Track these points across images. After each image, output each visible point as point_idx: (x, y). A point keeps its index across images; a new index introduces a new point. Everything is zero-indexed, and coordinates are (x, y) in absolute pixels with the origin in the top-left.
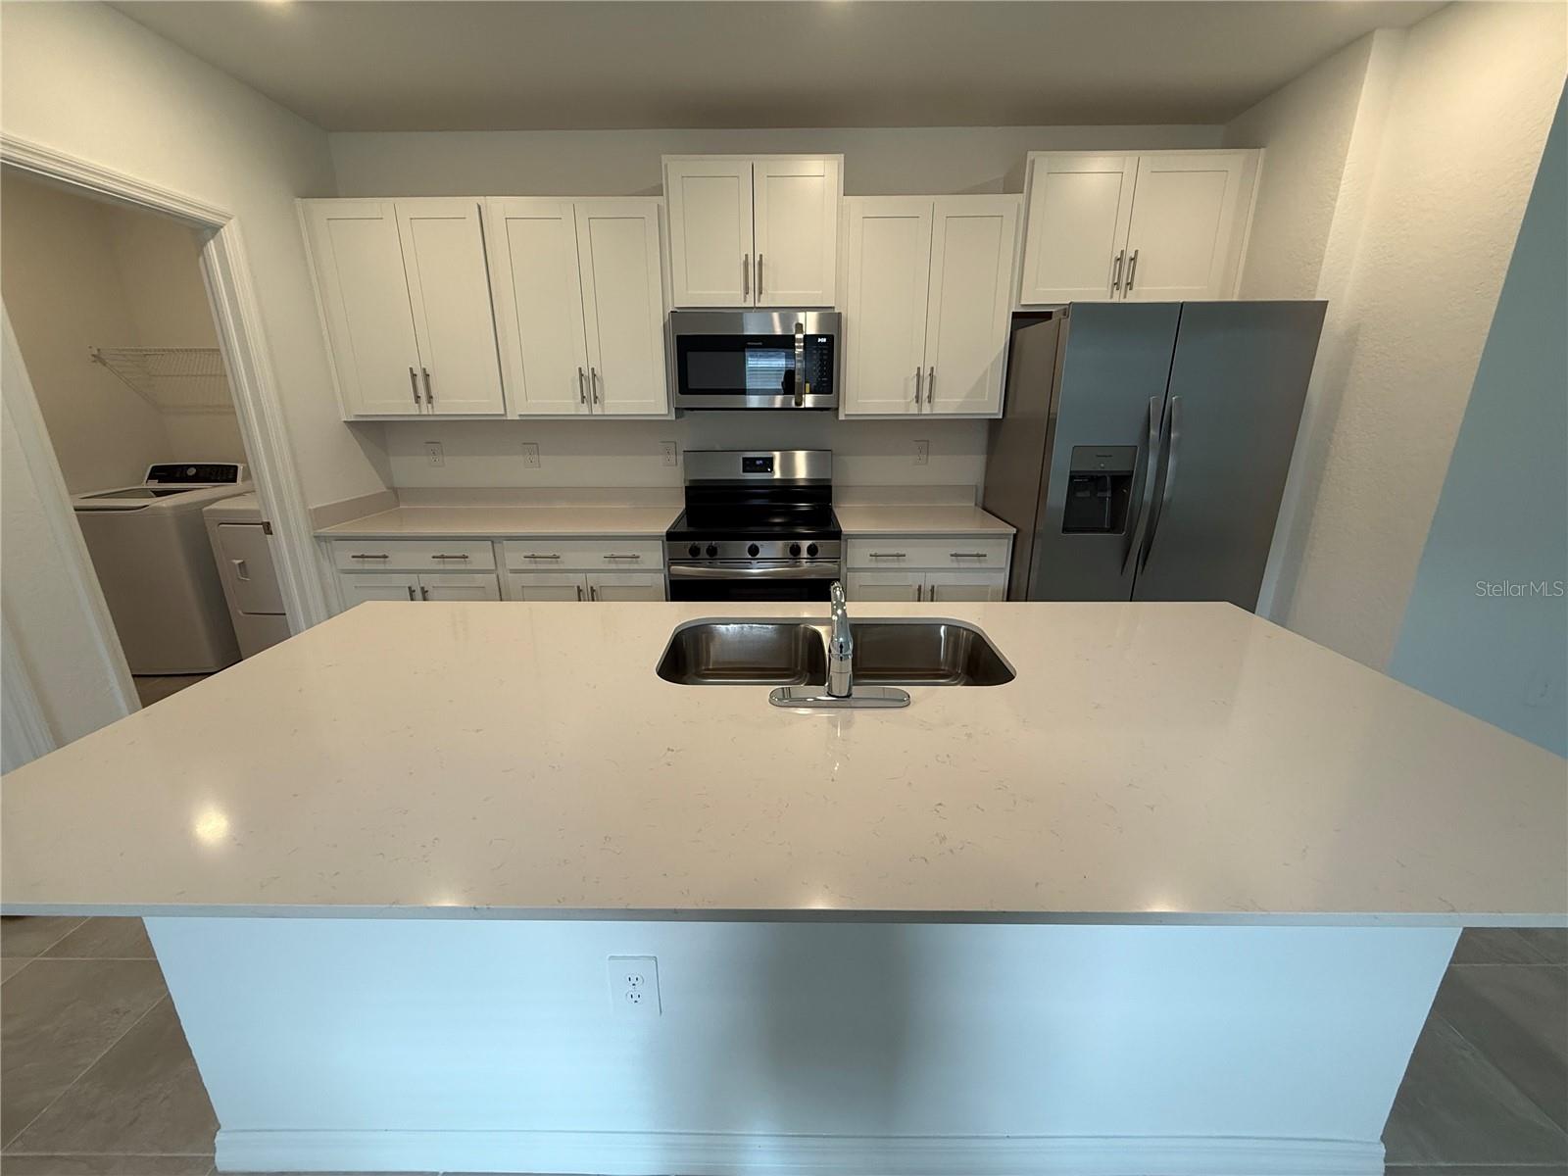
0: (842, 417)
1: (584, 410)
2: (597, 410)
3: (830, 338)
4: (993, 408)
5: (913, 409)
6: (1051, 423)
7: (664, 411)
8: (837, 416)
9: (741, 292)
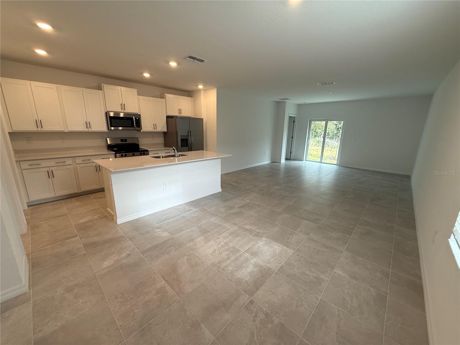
0: (141, 131)
1: (87, 130)
2: (90, 130)
3: (139, 118)
4: (166, 130)
5: (154, 130)
6: (177, 133)
7: (107, 130)
8: (140, 131)
9: (121, 109)
